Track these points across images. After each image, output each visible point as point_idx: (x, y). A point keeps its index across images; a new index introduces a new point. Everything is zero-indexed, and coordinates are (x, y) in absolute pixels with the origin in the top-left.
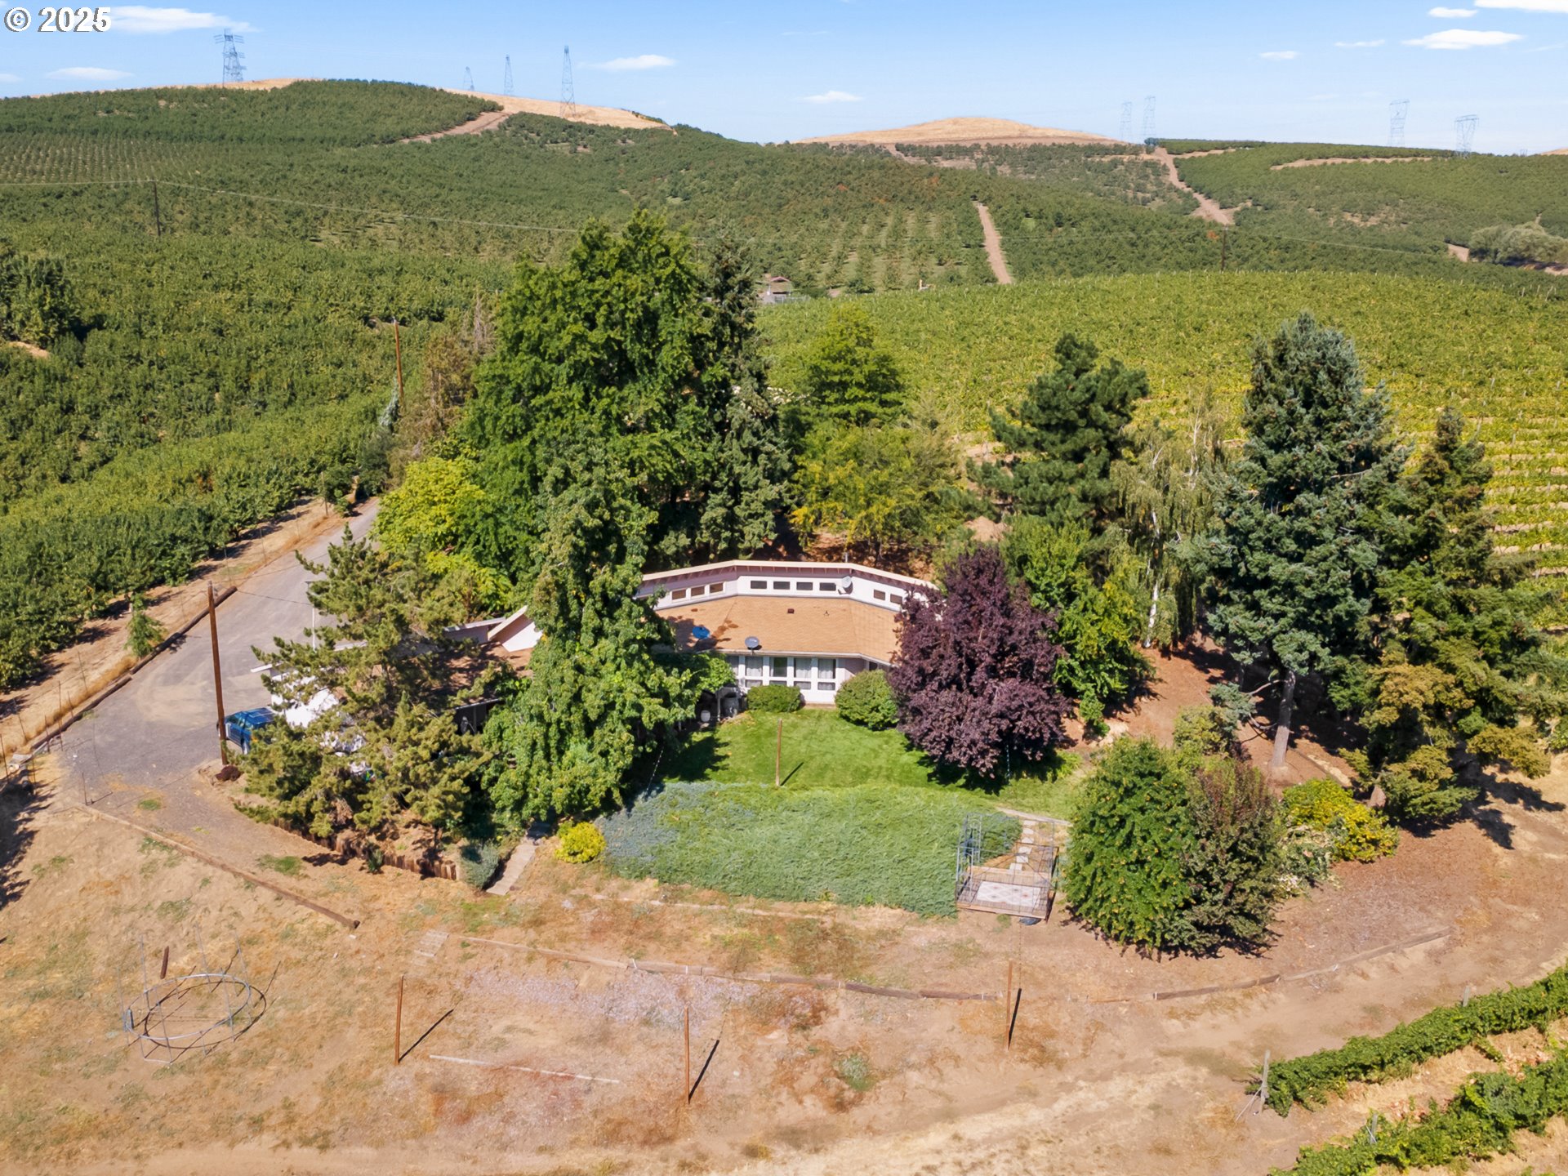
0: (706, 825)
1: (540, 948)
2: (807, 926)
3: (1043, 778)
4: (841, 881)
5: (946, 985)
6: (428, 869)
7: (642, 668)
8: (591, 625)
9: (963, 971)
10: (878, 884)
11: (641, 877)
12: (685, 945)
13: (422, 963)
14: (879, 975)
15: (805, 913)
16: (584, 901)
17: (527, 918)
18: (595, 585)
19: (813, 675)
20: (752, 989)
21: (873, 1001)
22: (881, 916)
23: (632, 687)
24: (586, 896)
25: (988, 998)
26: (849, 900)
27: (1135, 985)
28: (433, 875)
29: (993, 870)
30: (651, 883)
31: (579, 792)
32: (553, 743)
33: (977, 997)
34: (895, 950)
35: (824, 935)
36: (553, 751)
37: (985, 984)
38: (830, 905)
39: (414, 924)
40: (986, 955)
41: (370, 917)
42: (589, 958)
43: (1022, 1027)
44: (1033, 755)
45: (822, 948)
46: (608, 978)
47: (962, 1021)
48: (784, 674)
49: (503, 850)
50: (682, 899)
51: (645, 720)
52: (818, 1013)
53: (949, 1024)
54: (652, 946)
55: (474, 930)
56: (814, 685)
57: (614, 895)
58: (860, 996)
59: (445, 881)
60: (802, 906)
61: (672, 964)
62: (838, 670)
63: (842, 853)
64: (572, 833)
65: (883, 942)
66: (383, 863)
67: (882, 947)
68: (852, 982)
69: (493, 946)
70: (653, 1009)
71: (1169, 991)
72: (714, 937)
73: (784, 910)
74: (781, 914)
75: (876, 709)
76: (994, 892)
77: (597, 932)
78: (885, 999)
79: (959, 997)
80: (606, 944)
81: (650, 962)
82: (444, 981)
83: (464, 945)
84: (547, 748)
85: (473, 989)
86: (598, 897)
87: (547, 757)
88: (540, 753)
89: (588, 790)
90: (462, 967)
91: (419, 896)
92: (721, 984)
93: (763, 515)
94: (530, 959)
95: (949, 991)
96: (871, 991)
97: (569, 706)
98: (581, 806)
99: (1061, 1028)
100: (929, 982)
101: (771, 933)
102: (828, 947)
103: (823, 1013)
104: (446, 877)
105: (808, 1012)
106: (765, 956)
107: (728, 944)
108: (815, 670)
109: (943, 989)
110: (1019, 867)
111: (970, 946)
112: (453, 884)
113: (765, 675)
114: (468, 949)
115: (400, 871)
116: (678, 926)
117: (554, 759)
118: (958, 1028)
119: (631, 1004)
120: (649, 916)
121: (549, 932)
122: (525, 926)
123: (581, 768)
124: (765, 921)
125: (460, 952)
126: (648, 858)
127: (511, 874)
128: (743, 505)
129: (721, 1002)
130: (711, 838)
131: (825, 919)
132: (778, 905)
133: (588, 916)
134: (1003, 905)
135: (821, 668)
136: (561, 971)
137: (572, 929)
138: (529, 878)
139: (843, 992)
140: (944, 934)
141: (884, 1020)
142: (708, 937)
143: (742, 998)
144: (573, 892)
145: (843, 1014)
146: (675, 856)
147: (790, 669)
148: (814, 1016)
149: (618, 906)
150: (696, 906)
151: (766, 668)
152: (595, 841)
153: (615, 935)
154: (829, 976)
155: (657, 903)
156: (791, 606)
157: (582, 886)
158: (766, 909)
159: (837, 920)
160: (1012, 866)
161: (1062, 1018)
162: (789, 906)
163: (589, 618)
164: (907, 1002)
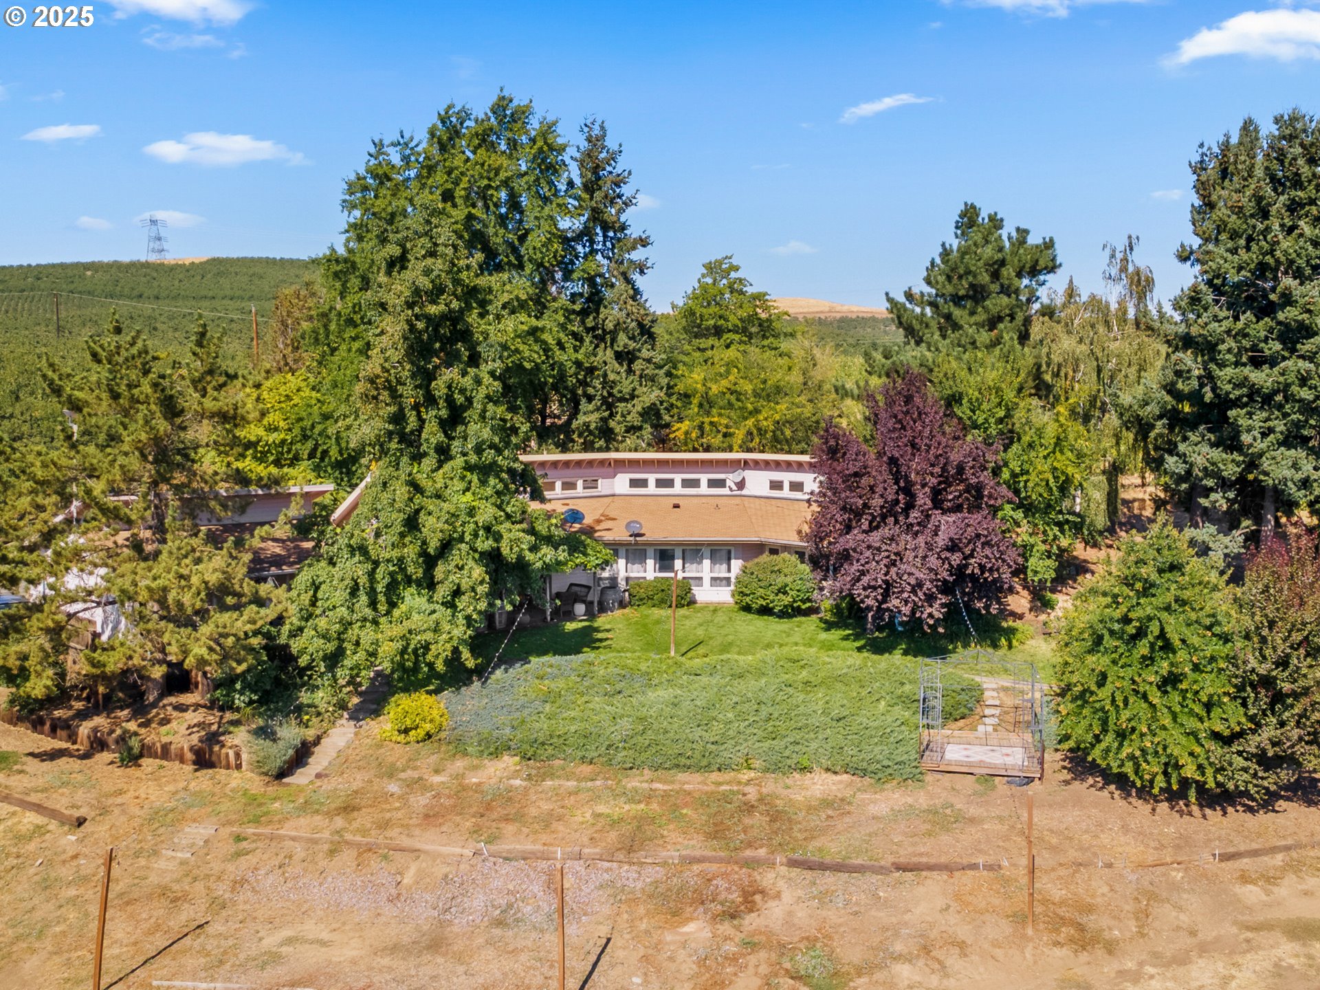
0: (582, 694)
1: (348, 836)
2: (726, 798)
3: (995, 646)
4: (767, 744)
5: (927, 854)
6: (204, 759)
7: (500, 486)
8: (433, 441)
9: (945, 838)
10: (814, 745)
11: (496, 754)
12: (559, 826)
13: (171, 866)
14: (832, 847)
15: (720, 784)
16: (417, 784)
17: (333, 806)
18: (439, 387)
19: (706, 569)
20: (653, 873)
21: (829, 880)
22: (820, 784)
23: (487, 513)
24: (420, 779)
25: (989, 867)
26: (776, 767)
27: (1183, 843)
28: (210, 765)
29: (957, 733)
30: (509, 762)
31: (415, 651)
32: (380, 588)
33: (974, 867)
34: (847, 819)
35: (750, 808)
36: (382, 598)
37: (980, 851)
38: (752, 774)
39: (168, 820)
40: (972, 821)
41: (104, 811)
42: (418, 846)
43: (1045, 902)
44: (987, 607)
45: (747, 821)
46: (445, 869)
47: (958, 897)
48: (670, 568)
49: (310, 734)
50: (552, 776)
51: (505, 551)
52: (751, 898)
53: (940, 902)
54: (510, 829)
55: (256, 821)
56: (707, 581)
57: (459, 776)
58: (809, 875)
59: (223, 771)
60: (715, 776)
61: (539, 847)
62: (733, 561)
63: (764, 713)
64: (404, 705)
65: (830, 812)
66: (141, 755)
67: (829, 817)
68: (796, 856)
69: (281, 838)
70: (510, 906)
71: (1231, 850)
72: (597, 816)
73: (692, 782)
74: (686, 787)
75: (782, 591)
76: (966, 753)
77: (430, 818)
78: (844, 876)
79: (948, 868)
80: (444, 829)
81: (504, 847)
82: (199, 886)
83: (239, 838)
84: (372, 593)
85: (245, 895)
86: (437, 779)
87: (373, 604)
88: (364, 599)
89: (426, 647)
90: (231, 867)
91: (185, 789)
92: (607, 870)
93: (640, 428)
94: (332, 852)
95: (932, 861)
96: (823, 867)
97: (402, 535)
98: (416, 669)
99: (1099, 900)
100: (902, 852)
101: (675, 808)
102: (757, 820)
103: (758, 898)
104: (228, 767)
105: (736, 896)
106: (671, 833)
107: (615, 823)
108: (707, 563)
109: (924, 860)
110: (990, 729)
111: (948, 811)
112: (236, 774)
113: (649, 571)
114: (244, 844)
115: (165, 763)
116: (546, 806)
117: (382, 608)
118: (955, 905)
119: (478, 901)
120: (508, 797)
121: (363, 819)
122: (330, 815)
123: (417, 620)
124: (666, 795)
125: (233, 848)
126: (508, 731)
127: (320, 760)
128: (618, 417)
129: (610, 891)
130: (590, 706)
131: (748, 789)
132: (682, 776)
133: (421, 801)
134: (981, 764)
135: (714, 559)
136: (374, 863)
137: (400, 814)
138: (343, 762)
139: (783, 870)
140: (910, 800)
141: (847, 903)
142: (588, 815)
143: (639, 885)
144: (403, 775)
145: (787, 897)
146: (541, 727)
147: (678, 563)
148: (746, 901)
149: (464, 788)
150: (572, 784)
151: (650, 563)
152: (435, 713)
153: (458, 819)
154: (762, 852)
155: (517, 782)
156: (676, 501)
157: (415, 768)
158: (665, 782)
159: (764, 790)
160: (981, 728)
161: (1098, 887)
162: (697, 777)
163: (432, 435)
164: (875, 878)
